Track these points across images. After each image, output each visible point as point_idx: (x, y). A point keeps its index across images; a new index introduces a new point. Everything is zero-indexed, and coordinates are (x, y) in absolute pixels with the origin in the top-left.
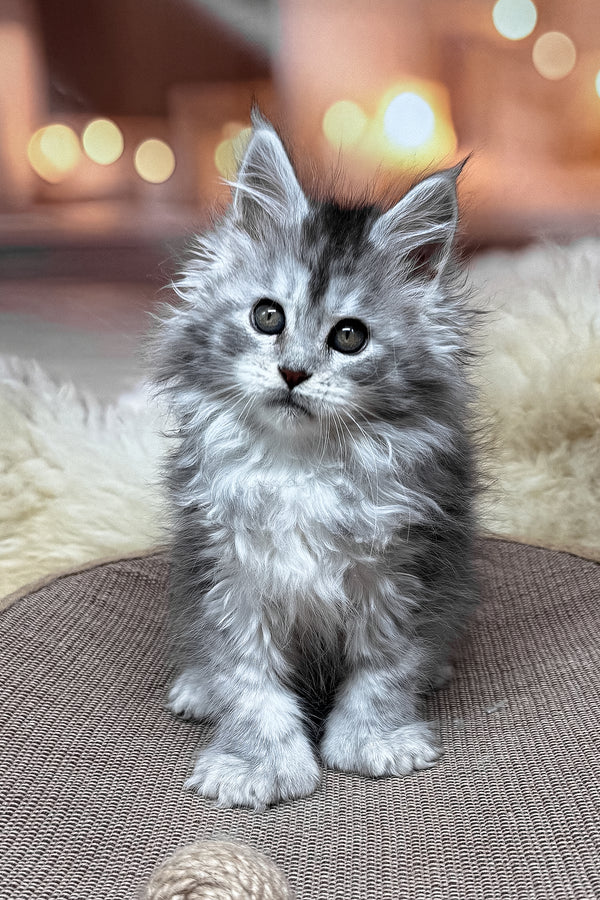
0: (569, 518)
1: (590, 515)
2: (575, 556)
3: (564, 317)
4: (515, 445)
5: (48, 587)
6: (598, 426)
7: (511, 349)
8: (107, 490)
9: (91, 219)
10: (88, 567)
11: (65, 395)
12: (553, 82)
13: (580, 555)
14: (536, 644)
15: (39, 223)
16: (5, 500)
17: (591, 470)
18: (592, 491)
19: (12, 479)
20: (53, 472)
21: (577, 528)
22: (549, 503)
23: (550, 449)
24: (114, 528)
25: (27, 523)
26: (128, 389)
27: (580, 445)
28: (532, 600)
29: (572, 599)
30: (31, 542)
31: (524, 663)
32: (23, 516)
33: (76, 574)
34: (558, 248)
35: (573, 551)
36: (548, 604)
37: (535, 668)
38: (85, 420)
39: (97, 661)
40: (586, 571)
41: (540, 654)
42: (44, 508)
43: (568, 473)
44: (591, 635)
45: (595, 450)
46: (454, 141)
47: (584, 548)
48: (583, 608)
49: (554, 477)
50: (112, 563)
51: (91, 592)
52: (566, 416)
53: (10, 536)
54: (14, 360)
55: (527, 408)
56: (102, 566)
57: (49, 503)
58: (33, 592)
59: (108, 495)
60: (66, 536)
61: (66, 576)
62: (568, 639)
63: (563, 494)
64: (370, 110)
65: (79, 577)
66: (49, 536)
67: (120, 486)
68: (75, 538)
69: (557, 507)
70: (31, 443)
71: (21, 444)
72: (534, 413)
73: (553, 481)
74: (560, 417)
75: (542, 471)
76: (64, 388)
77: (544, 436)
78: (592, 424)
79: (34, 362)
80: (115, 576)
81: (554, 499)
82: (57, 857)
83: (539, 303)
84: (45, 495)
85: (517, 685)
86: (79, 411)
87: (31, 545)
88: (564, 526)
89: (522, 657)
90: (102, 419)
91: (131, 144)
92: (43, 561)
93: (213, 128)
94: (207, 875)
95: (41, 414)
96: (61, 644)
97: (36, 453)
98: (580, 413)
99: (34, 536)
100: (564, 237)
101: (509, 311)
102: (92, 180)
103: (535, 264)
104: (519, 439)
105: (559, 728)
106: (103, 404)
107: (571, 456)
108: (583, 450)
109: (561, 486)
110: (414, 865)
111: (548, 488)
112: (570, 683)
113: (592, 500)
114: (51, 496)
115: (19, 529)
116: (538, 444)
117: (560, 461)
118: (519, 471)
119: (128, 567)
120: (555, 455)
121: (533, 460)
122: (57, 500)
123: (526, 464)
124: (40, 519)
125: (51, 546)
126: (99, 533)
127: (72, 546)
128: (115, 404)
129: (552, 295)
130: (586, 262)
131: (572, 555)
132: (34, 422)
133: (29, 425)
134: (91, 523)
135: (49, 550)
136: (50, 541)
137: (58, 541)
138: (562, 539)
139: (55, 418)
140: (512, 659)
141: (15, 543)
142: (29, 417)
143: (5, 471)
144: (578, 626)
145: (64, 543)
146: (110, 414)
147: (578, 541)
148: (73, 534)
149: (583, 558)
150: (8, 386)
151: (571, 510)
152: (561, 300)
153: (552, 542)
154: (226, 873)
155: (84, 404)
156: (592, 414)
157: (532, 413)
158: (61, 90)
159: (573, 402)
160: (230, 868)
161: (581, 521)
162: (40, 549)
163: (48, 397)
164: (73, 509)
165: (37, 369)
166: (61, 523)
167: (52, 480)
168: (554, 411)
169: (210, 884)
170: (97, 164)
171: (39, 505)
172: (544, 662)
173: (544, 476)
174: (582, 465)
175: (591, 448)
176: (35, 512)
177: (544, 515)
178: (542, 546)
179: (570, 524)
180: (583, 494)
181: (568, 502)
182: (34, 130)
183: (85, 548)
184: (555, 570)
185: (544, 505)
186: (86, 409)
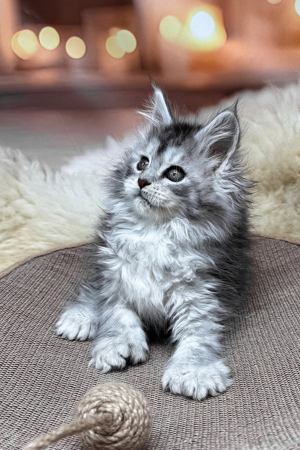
0: (285, 224)
1: (295, 221)
2: (287, 242)
3: (281, 123)
4: (258, 188)
5: (29, 262)
6: (298, 178)
7: (255, 140)
8: (57, 214)
9: (45, 78)
10: (49, 252)
11: (34, 167)
12: (274, 5)
13: (290, 241)
14: (269, 285)
15: (18, 80)
16: (7, 220)
17: (295, 199)
18: (296, 210)
19: (9, 210)
20: (30, 206)
21: (289, 228)
22: (275, 216)
23: (275, 190)
24: (63, 234)
25: (18, 231)
26: (66, 163)
27: (290, 187)
28: (267, 264)
29: (286, 263)
30: (21, 241)
31: (263, 294)
32: (16, 228)
33: (43, 256)
34: (278, 89)
35: (287, 240)
36: (274, 265)
37: (268, 296)
38: (45, 179)
39: (55, 298)
40: (292, 249)
41: (271, 290)
42: (26, 224)
43: (284, 201)
44: (295, 280)
45: (297, 189)
46: (226, 36)
47: (292, 238)
48: (291, 267)
49: (277, 204)
50: (61, 250)
51: (51, 264)
52: (282, 173)
53: (10, 238)
54: (8, 150)
55: (264, 169)
56: (56, 251)
57: (29, 221)
58: (22, 265)
59: (58, 217)
61: (38, 257)
62: (284, 282)
63: (282, 212)
64: (183, 20)
65: (45, 257)
66: (29, 238)
67: (63, 211)
68: (41, 238)
69: (279, 218)
70: (18, 191)
71: (13, 192)
72: (268, 172)
74: (279, 174)
75: (271, 201)
76: (34, 163)
77: (272, 183)
78: (295, 177)
79: (18, 150)
80: (63, 257)
81: (277, 214)
82: (37, 392)
83: (269, 117)
84: (27, 217)
85: (259, 305)
86: (42, 175)
88: (282, 227)
89: (262, 291)
90: (54, 179)
91: (63, 40)
92: (27, 250)
93: (104, 30)
95: (23, 176)
96: (36, 290)
97: (21, 196)
98: (289, 171)
99: (21, 238)
100: (281, 84)
101: (254, 121)
102: (45, 58)
103: (266, 97)
105: (279, 325)
106: (54, 171)
107: (285, 192)
108: (292, 190)
109: (280, 208)
111: (274, 209)
112: (285, 303)
113: (296, 214)
114: (30, 218)
115: (14, 234)
116: (270, 188)
117: (280, 195)
118: (260, 201)
119: (69, 252)
120: (278, 192)
121: (267, 195)
122: (32, 220)
123: (264, 197)
124: (24, 229)
125: (30, 243)
126: (54, 236)
127: (41, 242)
128: (60, 171)
129: (275, 113)
130: (291, 97)
131: (286, 241)
132: (20, 181)
133: (17, 182)
134: (50, 231)
135: (30, 245)
136: (30, 240)
137: (34, 240)
138: (281, 234)
139: (30, 179)
140: (257, 293)
141: (13, 241)
142: (17, 178)
143: (6, 206)
144: (289, 275)
145: (37, 241)
146: (57, 175)
147: (290, 234)
148: (40, 236)
149: (291, 243)
150: (6, 163)
151: (285, 220)
152: (279, 115)
153: (277, 235)
155: (44, 171)
156: (295, 172)
157: (266, 171)
158: (27, 12)
159: (286, 166)
160: (117, 393)
161: (290, 224)
162: (25, 244)
164: (40, 224)
165: (20, 154)
166: (35, 231)
167: (29, 209)
168: (277, 171)
170: (48, 50)
171: (23, 222)
172: (272, 293)
173: (272, 203)
174: (290, 197)
175: (295, 189)
176: (21, 225)
177: (273, 222)
178: (272, 237)
179: (285, 226)
180: (291, 211)
181: (284, 215)
182: (14, 33)
183: (47, 243)
184: (278, 249)
185: (272, 217)
186: (45, 174)
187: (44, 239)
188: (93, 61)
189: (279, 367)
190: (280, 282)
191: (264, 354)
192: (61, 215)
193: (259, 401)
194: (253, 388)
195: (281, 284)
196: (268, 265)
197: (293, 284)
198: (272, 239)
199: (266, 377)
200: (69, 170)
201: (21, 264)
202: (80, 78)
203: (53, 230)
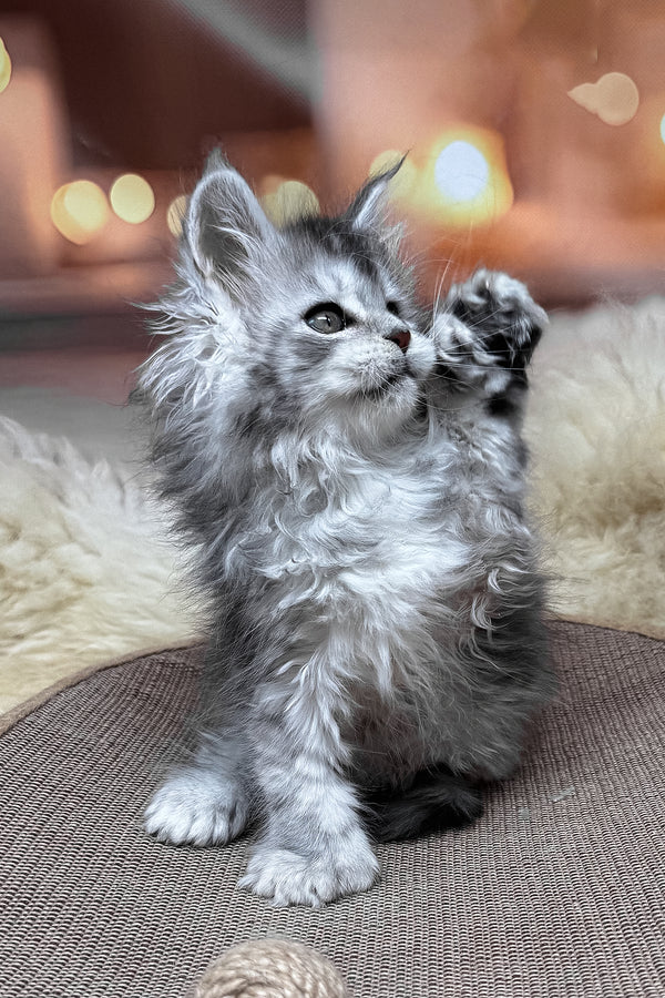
0: (638, 597)
2: (645, 636)
3: (630, 380)
4: (581, 520)
5: (86, 680)
7: (574, 417)
8: (148, 576)
10: (130, 658)
11: (99, 475)
12: (615, 127)
13: (649, 635)
14: (604, 728)
15: (66, 288)
16: (39, 589)
18: (662, 567)
19: (45, 567)
20: (88, 558)
21: (647, 607)
22: (618, 581)
23: (617, 524)
24: (157, 617)
25: (63, 613)
27: (649, 518)
28: (600, 683)
29: (642, 682)
30: (68, 633)
31: (592, 749)
32: (58, 606)
33: (117, 666)
34: (623, 307)
35: (643, 631)
36: (616, 687)
37: (602, 754)
38: (122, 502)
39: (142, 758)
40: (655, 652)
41: (609, 740)
42: (81, 597)
43: (637, 549)
45: (664, 524)
46: (510, 192)
47: (654, 627)
48: (652, 691)
49: (623, 554)
50: (155, 653)
51: (133, 685)
52: (633, 488)
53: (46, 627)
54: (43, 437)
55: (593, 480)
56: (144, 657)
57: (86, 591)
58: (71, 687)
59: (150, 582)
60: (107, 627)
61: (106, 668)
62: (637, 722)
63: (632, 572)
64: (420, 161)
65: (120, 670)
66: (88, 627)
67: (160, 571)
68: (111, 627)
69: (626, 584)
70: (64, 526)
71: (53, 529)
72: (601, 486)
73: (622, 558)
74: (627, 490)
75: (610, 548)
76: (95, 470)
77: (611, 509)
78: (660, 497)
79: (64, 438)
80: (159, 668)
81: (622, 576)
82: (103, 962)
83: (604, 367)
84: (81, 583)
85: (583, 772)
86: (117, 495)
87: (69, 637)
88: (634, 606)
89: (589, 743)
90: (140, 500)
91: (162, 201)
92: (82, 653)
94: (258, 975)
95: (74, 495)
96: (102, 741)
97: (71, 538)
98: (649, 485)
99: (71, 627)
100: (630, 297)
101: (571, 376)
102: (122, 241)
103: (598, 325)
104: (585, 514)
105: (626, 815)
107: (640, 531)
108: (653, 524)
109: (629, 563)
110: (477, 959)
111: (617, 566)
112: (639, 769)
114: (89, 585)
115: (56, 620)
116: (605, 519)
117: (628, 536)
118: (585, 548)
119: (173, 658)
120: (624, 530)
121: (601, 536)
122: (94, 589)
123: (592, 540)
124: (78, 608)
125: (91, 638)
126: (141, 623)
127: (112, 637)
129: (618, 359)
130: (652, 323)
131: (641, 635)
132: (68, 506)
133: (62, 508)
134: (133, 612)
135: (88, 642)
136: (90, 633)
137: (97, 632)
138: (631, 619)
139: (89, 500)
140: (579, 746)
141: (51, 635)
142: (61, 499)
143: (37, 558)
144: (647, 709)
145: (104, 634)
147: (648, 621)
148: (111, 624)
149: (652, 638)
150: (37, 466)
151: (640, 589)
152: (626, 362)
153: (620, 622)
154: (278, 972)
155: (121, 485)
156: (660, 485)
157: (599, 485)
158: (84, 142)
159: (640, 474)
160: (282, 967)
161: (650, 599)
162: (77, 640)
163: (80, 477)
164: (112, 597)
165: (69, 447)
166: (100, 613)
167: (89, 566)
168: (622, 483)
169: (261, 984)
170: (130, 224)
171: (75, 593)
172: (612, 748)
173: (612, 552)
174: (649, 539)
176: (71, 600)
177: (613, 594)
178: (610, 626)
179: (640, 603)
180: (652, 571)
181: (637, 580)
182: (57, 187)
183: (128, 639)
184: (623, 652)
185: (612, 584)
186: (124, 492)
187: (118, 629)
189: (625, 906)
190: (628, 722)
191: (595, 879)
192: (154, 578)
193: (584, 981)
194: (571, 953)
195: (631, 728)
196: (603, 685)
197: (656, 727)
198: (612, 629)
199: (599, 929)
201: (69, 684)
203: (138, 610)
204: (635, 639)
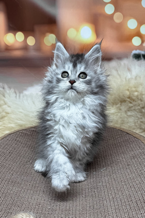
0: (121, 119)
1: (125, 119)
3: (120, 76)
5: (6, 137)
6: (127, 100)
8: (20, 112)
9: (18, 54)
11: (12, 91)
17: (126, 109)
18: (126, 114)
20: (9, 108)
22: (116, 116)
23: (116, 104)
24: (21, 120)
25: (3, 119)
26: (25, 90)
27: (123, 104)
29: (121, 141)
30: (4, 123)
32: (3, 117)
33: (12, 134)
34: (119, 61)
36: (116, 142)
38: (16, 97)
39: (15, 156)
40: (124, 135)
43: (120, 110)
46: (96, 37)
48: (123, 144)
49: (117, 110)
50: (20, 130)
51: (15, 138)
52: (120, 98)
54: (1, 84)
56: (18, 131)
57: (8, 115)
59: (20, 113)
60: (11, 122)
61: (10, 134)
62: (120, 152)
63: (119, 114)
66: (8, 122)
67: (23, 111)
68: (13, 122)
69: (118, 117)
70: (4, 102)
71: (2, 102)
74: (119, 98)
75: (115, 109)
76: (12, 90)
77: (115, 101)
78: (125, 100)
79: (5, 84)
80: (21, 134)
81: (117, 115)
82: (2, 209)
85: (108, 163)
86: (15, 95)
87: (4, 124)
88: (119, 121)
90: (20, 96)
91: (26, 38)
93: (43, 34)
95: (6, 95)
96: (7, 152)
97: (5, 104)
98: (124, 97)
102: (18, 45)
103: (113, 64)
104: (110, 102)
105: (117, 177)
106: (20, 93)
107: (121, 106)
109: (119, 112)
111: (116, 113)
112: (120, 164)
113: (126, 116)
114: (8, 113)
115: (1, 120)
116: (114, 103)
117: (118, 107)
120: (118, 106)
121: (113, 106)
122: (10, 114)
124: (6, 118)
125: (8, 124)
126: (19, 121)
127: (13, 124)
128: (22, 93)
129: (117, 71)
133: (4, 98)
135: (8, 125)
137: (10, 123)
139: (10, 96)
142: (4, 96)
144: (122, 148)
146: (21, 95)
148: (12, 121)
151: (121, 118)
152: (119, 72)
156: (126, 98)
159: (121, 95)
161: (123, 120)
162: (6, 124)
163: (8, 92)
164: (13, 116)
165: (6, 85)
166: (10, 119)
167: (9, 110)
168: (118, 97)
170: (19, 42)
171: (6, 115)
174: (123, 108)
175: (126, 105)
176: (5, 117)
177: (115, 119)
179: (121, 121)
180: (124, 114)
181: (120, 116)
182: (5, 35)
183: (16, 124)
185: (115, 116)
186: (16, 94)
187: (14, 122)
188: (38, 47)
192: (22, 112)
198: (115, 128)
200: (26, 93)
201: (2, 138)
202: (32, 54)
203: (18, 119)
204: (120, 131)
